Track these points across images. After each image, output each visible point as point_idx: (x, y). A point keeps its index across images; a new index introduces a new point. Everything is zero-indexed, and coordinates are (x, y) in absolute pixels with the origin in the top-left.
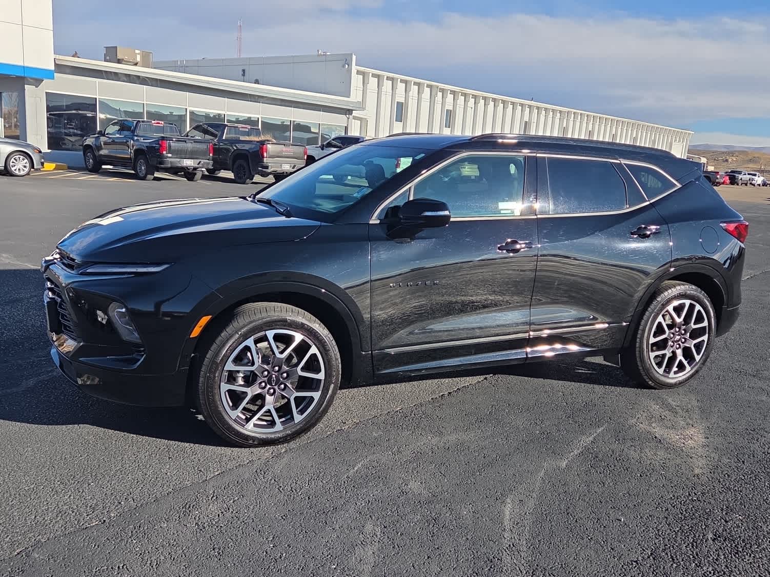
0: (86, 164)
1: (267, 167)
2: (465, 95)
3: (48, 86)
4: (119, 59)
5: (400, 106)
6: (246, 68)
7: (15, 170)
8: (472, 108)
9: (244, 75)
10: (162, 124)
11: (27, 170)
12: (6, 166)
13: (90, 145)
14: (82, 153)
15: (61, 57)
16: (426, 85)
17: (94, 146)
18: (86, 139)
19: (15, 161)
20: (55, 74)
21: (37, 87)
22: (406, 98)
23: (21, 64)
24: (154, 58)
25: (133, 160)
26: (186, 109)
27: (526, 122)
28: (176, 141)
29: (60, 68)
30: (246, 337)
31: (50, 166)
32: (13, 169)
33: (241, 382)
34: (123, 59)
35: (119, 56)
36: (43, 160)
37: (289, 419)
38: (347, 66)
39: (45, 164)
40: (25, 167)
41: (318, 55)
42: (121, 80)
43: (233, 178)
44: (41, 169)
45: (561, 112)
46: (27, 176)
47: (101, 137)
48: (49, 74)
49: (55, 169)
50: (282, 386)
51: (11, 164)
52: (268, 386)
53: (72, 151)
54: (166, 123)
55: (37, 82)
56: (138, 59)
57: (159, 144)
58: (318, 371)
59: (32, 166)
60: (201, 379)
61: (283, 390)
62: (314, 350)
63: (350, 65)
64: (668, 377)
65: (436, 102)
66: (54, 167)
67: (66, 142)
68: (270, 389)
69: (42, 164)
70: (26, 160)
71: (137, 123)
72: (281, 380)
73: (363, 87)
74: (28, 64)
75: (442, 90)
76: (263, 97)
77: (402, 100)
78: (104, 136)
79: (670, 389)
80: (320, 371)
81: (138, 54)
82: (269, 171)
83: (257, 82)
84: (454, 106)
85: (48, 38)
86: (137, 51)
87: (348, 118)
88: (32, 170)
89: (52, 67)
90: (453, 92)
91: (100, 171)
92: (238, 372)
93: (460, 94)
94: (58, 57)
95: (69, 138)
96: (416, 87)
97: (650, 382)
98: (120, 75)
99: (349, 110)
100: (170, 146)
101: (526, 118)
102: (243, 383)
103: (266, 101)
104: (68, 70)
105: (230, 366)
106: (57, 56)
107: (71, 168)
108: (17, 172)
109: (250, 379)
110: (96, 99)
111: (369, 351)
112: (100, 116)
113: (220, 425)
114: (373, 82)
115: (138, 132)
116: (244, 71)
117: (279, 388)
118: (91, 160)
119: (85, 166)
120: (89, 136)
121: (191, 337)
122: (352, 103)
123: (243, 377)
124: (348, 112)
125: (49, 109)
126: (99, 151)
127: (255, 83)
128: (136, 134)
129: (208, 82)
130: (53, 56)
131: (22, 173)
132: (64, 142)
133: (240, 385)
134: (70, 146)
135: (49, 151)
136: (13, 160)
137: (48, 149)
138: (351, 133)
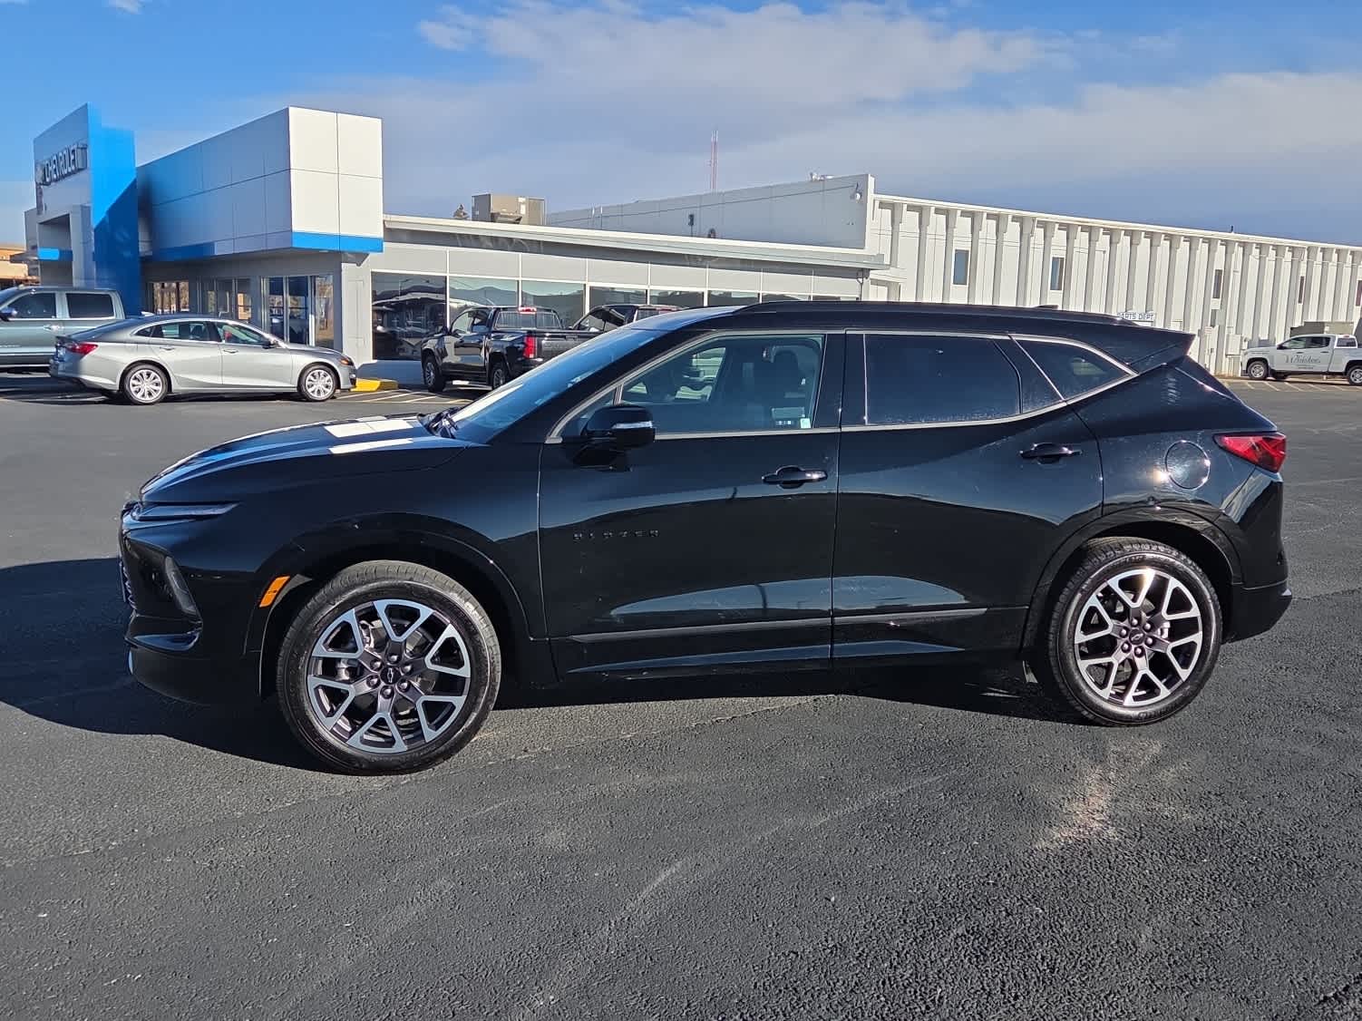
0: (425, 381)
1: (697, 374)
2: (1090, 230)
3: (375, 263)
4: (493, 215)
5: (962, 257)
6: (696, 212)
7: (313, 392)
8: (1104, 252)
9: (692, 223)
10: (533, 311)
11: (329, 391)
12: (299, 387)
13: (431, 350)
14: (420, 362)
15: (394, 218)
16: (1010, 217)
17: (436, 353)
18: (426, 341)
19: (312, 379)
20: (384, 243)
21: (359, 265)
22: (974, 242)
23: (335, 231)
24: (548, 209)
25: (487, 369)
26: (585, 285)
27: (1219, 272)
28: (550, 336)
29: (392, 234)
30: (343, 608)
31: (372, 385)
32: (310, 390)
33: (345, 677)
34: (498, 214)
35: (494, 210)
36: (354, 376)
37: (417, 736)
38: (858, 196)
39: (359, 382)
40: (327, 387)
41: (812, 181)
42: (484, 246)
43: (645, 392)
44: (352, 390)
45: (1292, 249)
46: (329, 401)
47: (445, 337)
48: (376, 245)
49: (379, 389)
50: (406, 685)
51: (308, 383)
52: (383, 684)
53: (413, 360)
54: (540, 310)
55: (359, 258)
56: (523, 211)
57: (523, 343)
58: (460, 664)
59: (338, 385)
60: (279, 669)
61: (406, 690)
62: (450, 631)
63: (863, 193)
64: (1120, 705)
65: (1031, 246)
66: (378, 386)
67: (404, 346)
68: (386, 687)
69: (353, 382)
70: (329, 377)
71: (495, 312)
72: (402, 674)
73: (893, 228)
74: (346, 231)
75: (1044, 225)
76: (710, 258)
77: (967, 247)
78: (449, 334)
79: (1128, 726)
80: (463, 664)
81: (523, 203)
82: (701, 379)
83: (712, 234)
84: (1069, 250)
85: (374, 190)
86: (521, 200)
87: (862, 284)
88: (338, 391)
89: (380, 234)
90: (1066, 227)
91: (445, 390)
92: (339, 660)
93: (1080, 228)
94: (389, 218)
95: (407, 340)
96: (993, 223)
97: (1085, 713)
98: (482, 239)
99: (862, 270)
100: (540, 346)
101: (1219, 264)
102: (347, 678)
103: (717, 265)
104: (405, 237)
105: (321, 650)
106: (388, 216)
107: (402, 387)
108: (315, 395)
109: (356, 673)
110: (446, 278)
111: (545, 637)
112: (452, 304)
113: (308, 738)
114: (910, 219)
115: (498, 326)
116: (692, 217)
117: (399, 688)
118: (432, 374)
119: (423, 383)
120: (432, 335)
121: (261, 606)
122: (869, 257)
123: (347, 669)
124: (860, 274)
125: (375, 298)
126: (442, 358)
127: (709, 237)
128: (493, 329)
129: (618, 241)
130: (381, 217)
131: (323, 396)
132: (402, 347)
133: (344, 682)
134: (409, 353)
135: (375, 361)
136: (310, 377)
137: (374, 358)
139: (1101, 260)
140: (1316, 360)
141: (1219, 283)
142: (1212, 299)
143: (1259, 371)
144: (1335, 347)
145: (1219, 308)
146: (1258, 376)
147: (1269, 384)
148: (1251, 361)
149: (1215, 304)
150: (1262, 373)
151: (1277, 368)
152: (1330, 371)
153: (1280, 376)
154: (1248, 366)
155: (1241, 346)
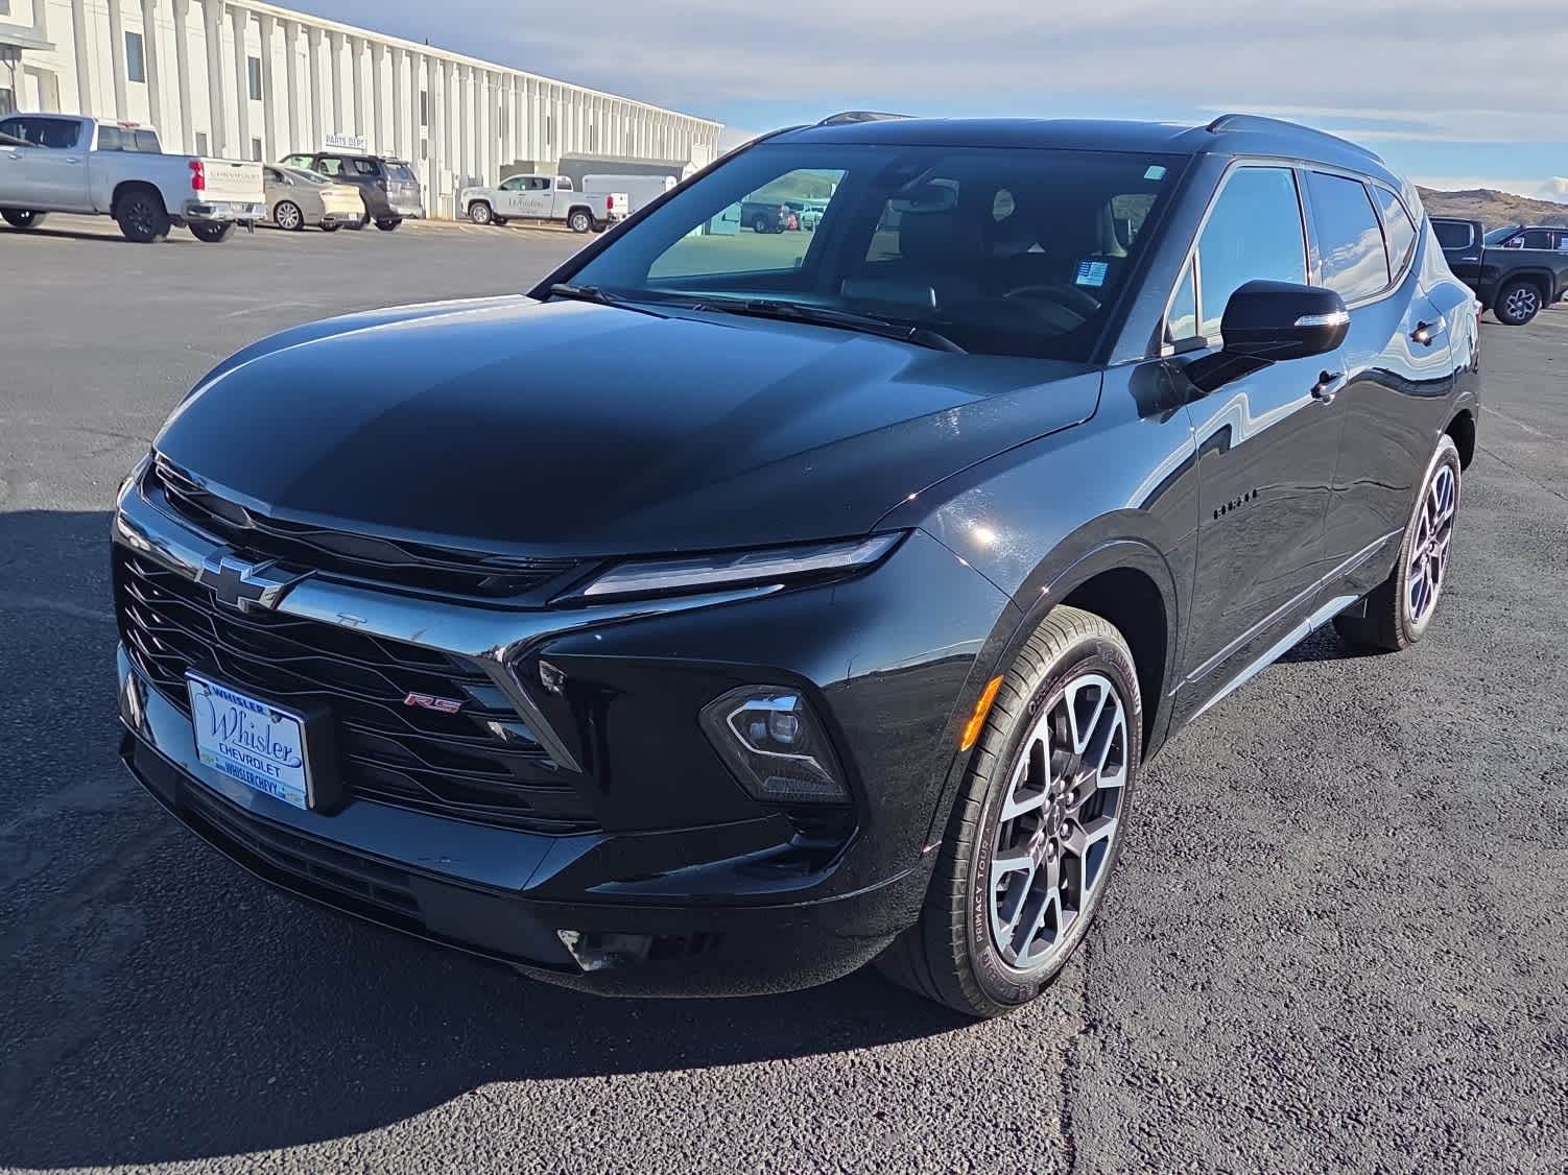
2: (284, 24)
5: (135, 43)
8: (304, 56)
22: (147, 25)
27: (424, 94)
45: (490, 74)
50: (1066, 827)
52: (1048, 838)
61: (1068, 837)
65: (219, 37)
68: (1049, 842)
72: (1066, 812)
75: (233, 11)
77: (138, 29)
84: (264, 48)
87: (13, 70)
90: (257, 16)
99: (10, 47)
101: (423, 86)
117: (1061, 836)
122: (16, 28)
124: (8, 52)
138: (25, 108)
139: (302, 66)
140: (539, 204)
141: (425, 108)
142: (421, 126)
143: (482, 215)
144: (556, 190)
145: (427, 137)
146: (481, 220)
147: (494, 230)
148: (472, 203)
149: (423, 132)
150: (485, 217)
151: (500, 211)
152: (554, 216)
153: (500, 220)
154: (469, 207)
155: (453, 184)
